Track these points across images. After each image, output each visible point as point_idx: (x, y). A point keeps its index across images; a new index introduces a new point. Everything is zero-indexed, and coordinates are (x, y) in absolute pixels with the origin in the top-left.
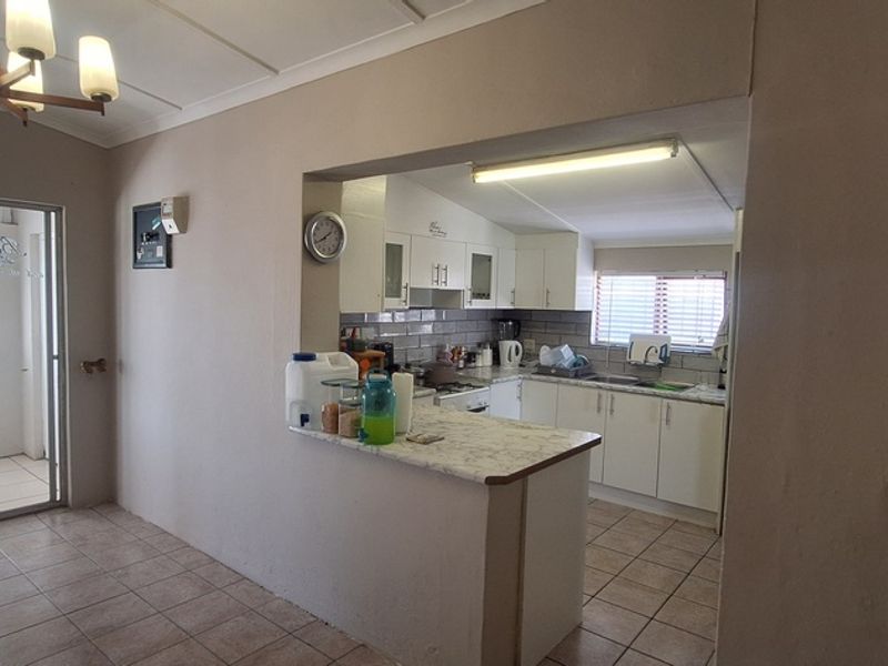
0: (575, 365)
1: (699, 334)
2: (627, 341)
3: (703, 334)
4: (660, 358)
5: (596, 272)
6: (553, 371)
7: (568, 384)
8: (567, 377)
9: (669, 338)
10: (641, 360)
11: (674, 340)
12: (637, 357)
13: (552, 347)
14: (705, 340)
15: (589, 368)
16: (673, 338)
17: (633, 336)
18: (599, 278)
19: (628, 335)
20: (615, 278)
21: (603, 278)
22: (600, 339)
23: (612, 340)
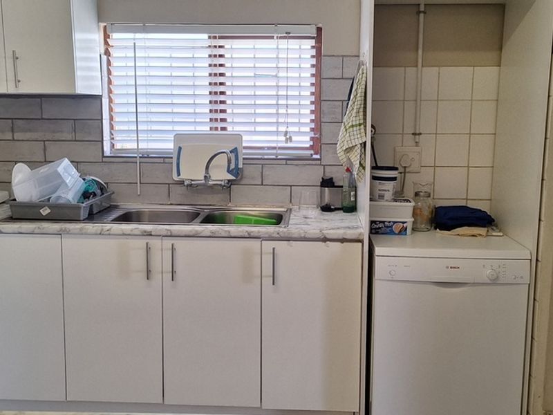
0: (86, 195)
1: (283, 129)
2: (170, 146)
3: (291, 129)
4: (229, 171)
5: (102, 25)
6: (45, 212)
7: (82, 234)
8: (77, 221)
9: (238, 137)
10: (199, 176)
11: (248, 140)
12: (192, 172)
13: (33, 164)
14: (294, 138)
15: (109, 197)
16: (245, 138)
17: (179, 137)
18: (106, 36)
19: (171, 137)
20: (139, 36)
21: (115, 36)
22: (118, 146)
23: (142, 145)
